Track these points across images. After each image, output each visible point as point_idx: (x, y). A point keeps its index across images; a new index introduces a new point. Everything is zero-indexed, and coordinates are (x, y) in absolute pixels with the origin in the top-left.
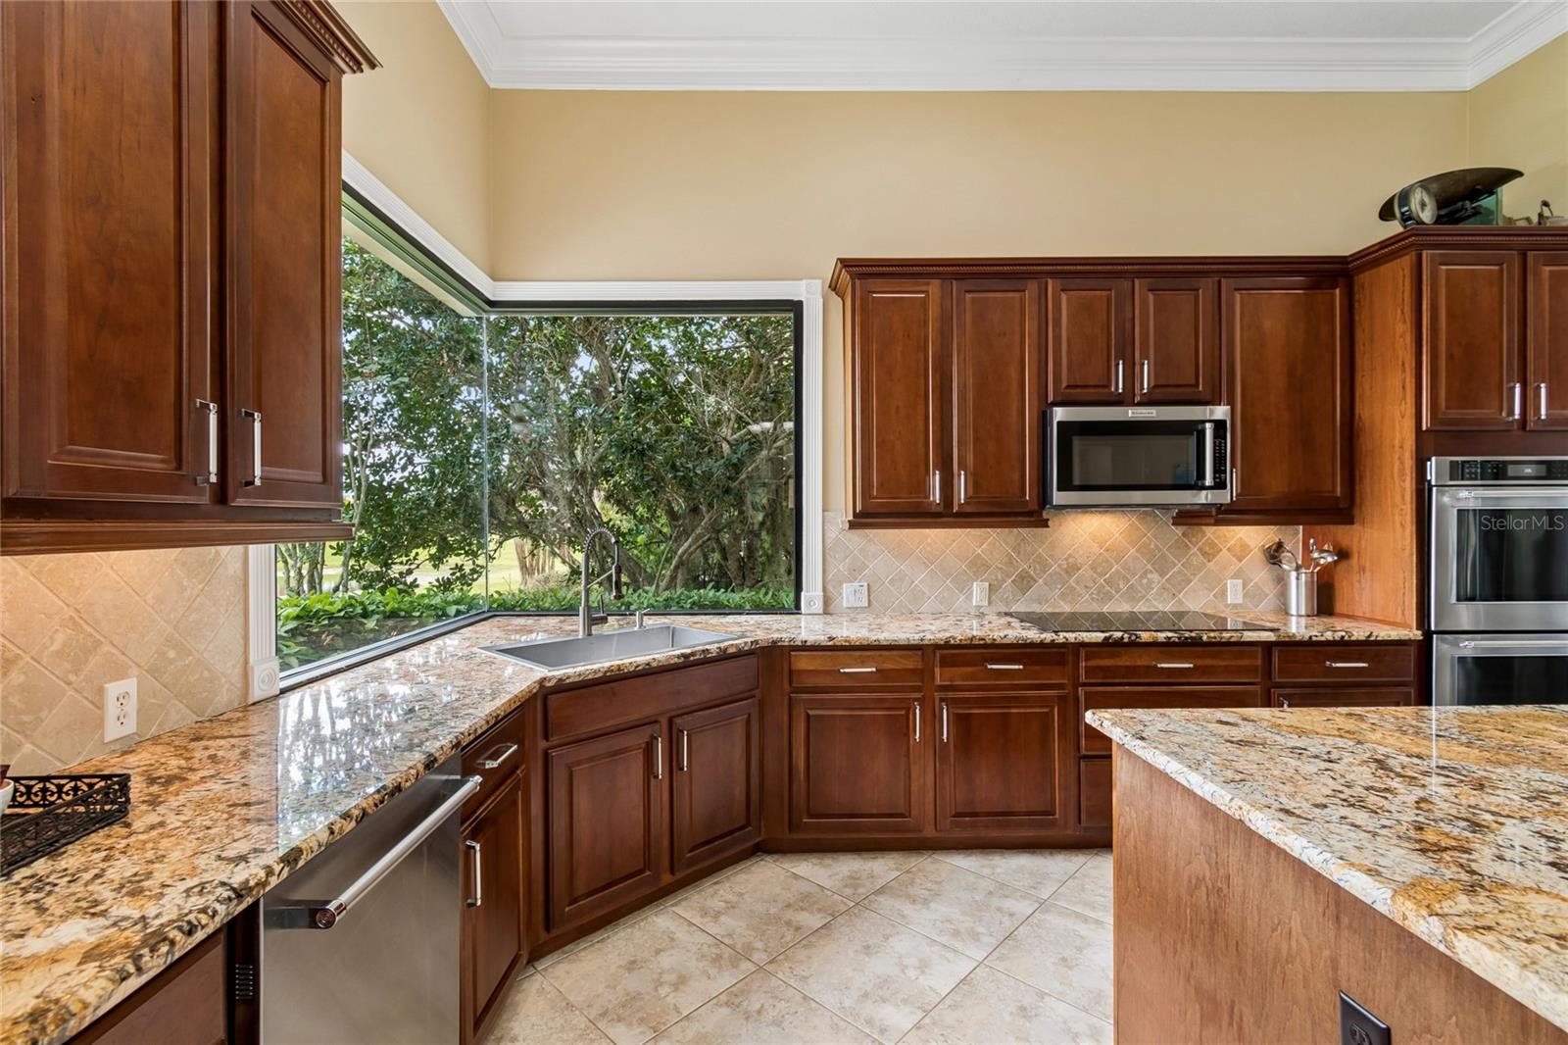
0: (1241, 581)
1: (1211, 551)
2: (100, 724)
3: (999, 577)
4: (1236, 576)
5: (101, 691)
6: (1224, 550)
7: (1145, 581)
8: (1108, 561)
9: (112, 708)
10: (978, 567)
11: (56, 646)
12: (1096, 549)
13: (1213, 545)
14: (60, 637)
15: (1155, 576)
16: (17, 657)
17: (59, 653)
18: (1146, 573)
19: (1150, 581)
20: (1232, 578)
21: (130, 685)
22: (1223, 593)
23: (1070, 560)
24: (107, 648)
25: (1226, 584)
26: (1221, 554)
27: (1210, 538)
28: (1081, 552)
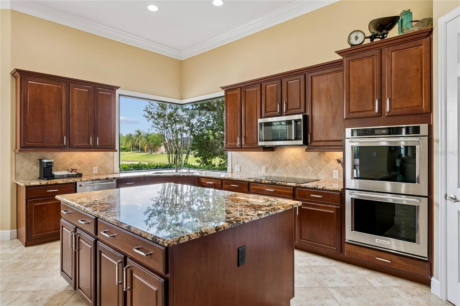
0: (338, 171)
1: (328, 160)
2: (93, 171)
3: (268, 166)
4: (336, 169)
5: (93, 168)
6: (333, 160)
7: (307, 169)
8: (296, 162)
9: (94, 170)
10: (264, 162)
11: (88, 162)
12: (293, 158)
13: (329, 158)
14: (88, 161)
15: (310, 168)
16: (84, 163)
17: (88, 163)
18: (307, 166)
19: (309, 169)
20: (335, 170)
21: (96, 168)
22: (332, 174)
23: (286, 161)
24: (94, 163)
25: (333, 171)
26: (331, 161)
27: (327, 156)
28: (289, 159)
